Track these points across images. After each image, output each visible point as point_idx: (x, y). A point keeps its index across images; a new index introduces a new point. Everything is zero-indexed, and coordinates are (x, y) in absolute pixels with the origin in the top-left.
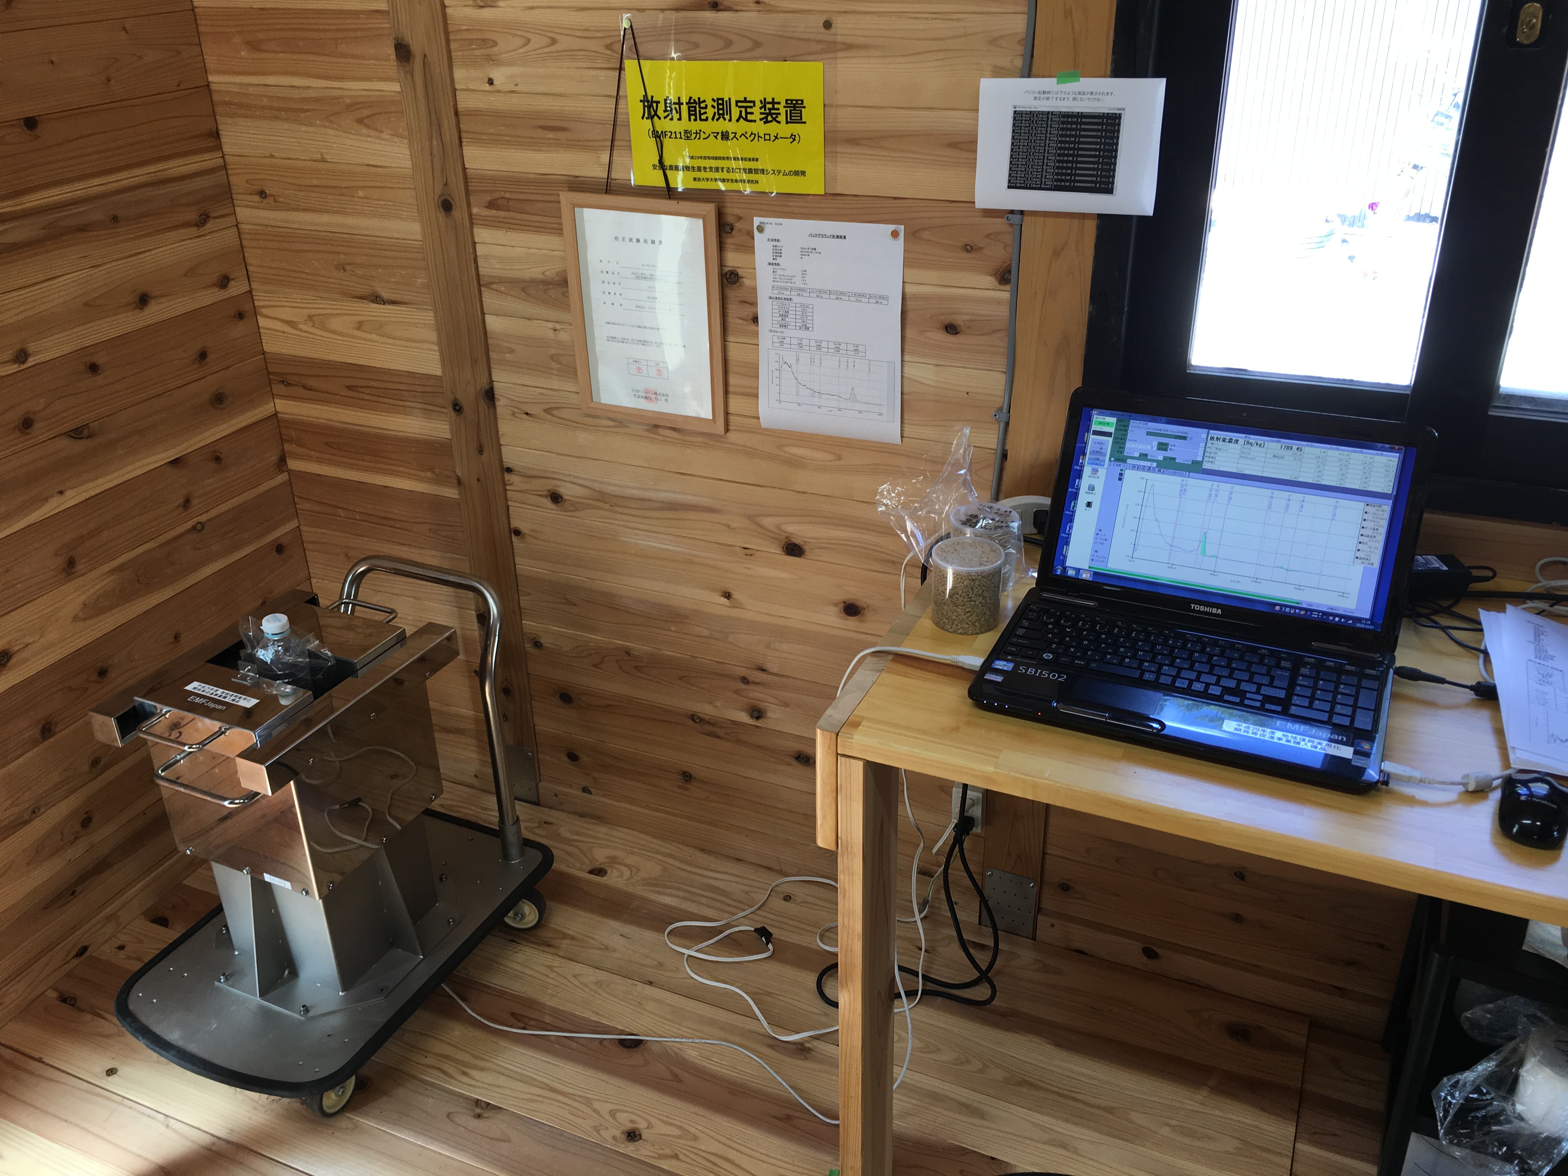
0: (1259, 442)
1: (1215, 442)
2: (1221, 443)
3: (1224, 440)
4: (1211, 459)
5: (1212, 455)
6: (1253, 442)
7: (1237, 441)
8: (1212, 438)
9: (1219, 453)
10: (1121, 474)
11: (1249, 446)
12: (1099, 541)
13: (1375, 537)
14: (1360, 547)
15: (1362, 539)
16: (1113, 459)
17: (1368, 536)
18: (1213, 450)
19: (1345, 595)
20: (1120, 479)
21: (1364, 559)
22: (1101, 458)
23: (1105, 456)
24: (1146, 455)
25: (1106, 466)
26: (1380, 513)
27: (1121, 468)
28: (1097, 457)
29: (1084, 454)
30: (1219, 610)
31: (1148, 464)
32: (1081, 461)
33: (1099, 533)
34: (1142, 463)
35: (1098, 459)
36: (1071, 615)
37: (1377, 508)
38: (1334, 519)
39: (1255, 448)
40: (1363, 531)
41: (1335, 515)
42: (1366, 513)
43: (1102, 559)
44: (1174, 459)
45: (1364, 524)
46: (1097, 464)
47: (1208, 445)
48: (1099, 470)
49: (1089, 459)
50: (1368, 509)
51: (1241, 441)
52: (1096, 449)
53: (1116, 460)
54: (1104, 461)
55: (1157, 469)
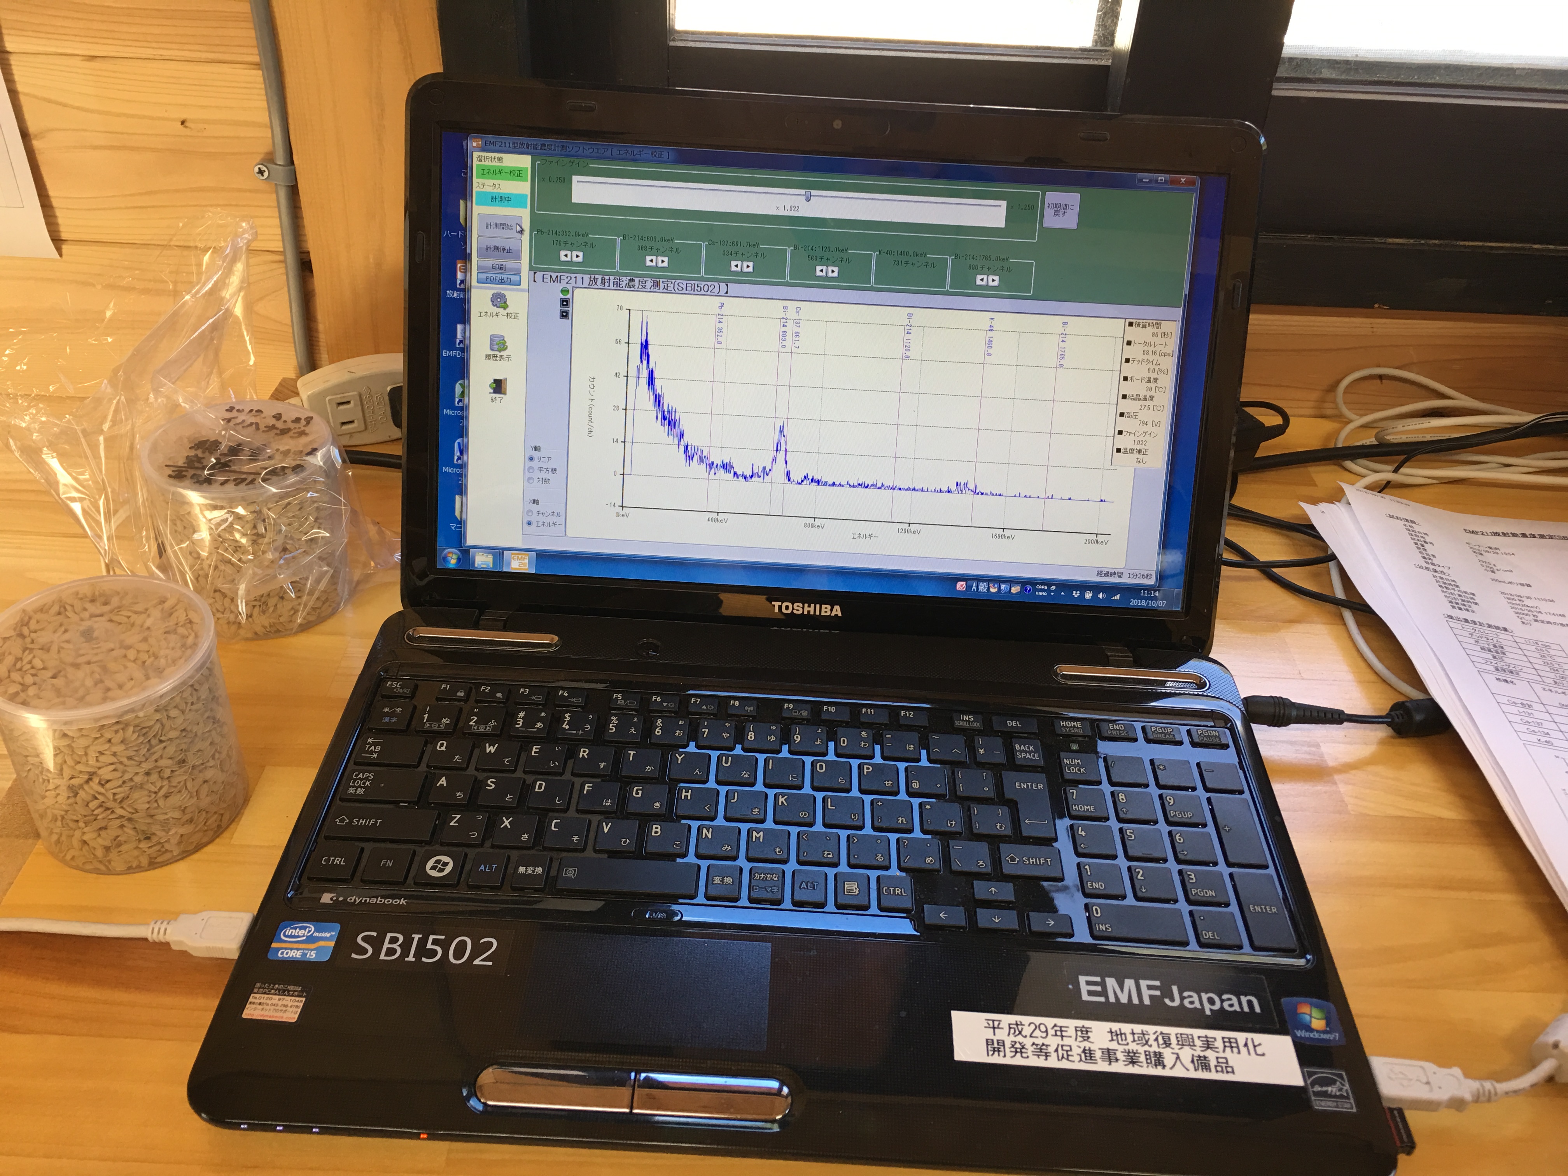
10: (565, 302)
12: (537, 474)
13: (1152, 397)
14: (1123, 423)
15: (1126, 406)
16: (538, 266)
17: (1138, 398)
19: (1101, 538)
20: (564, 315)
21: (1132, 450)
22: (509, 264)
23: (518, 257)
25: (524, 284)
26: (1158, 340)
27: (563, 284)
28: (498, 262)
29: (466, 257)
30: (837, 607)
32: (460, 276)
33: (535, 454)
35: (502, 268)
36: (493, 693)
37: (1150, 330)
38: (1061, 366)
40: (1127, 388)
41: (1062, 356)
42: (1129, 343)
43: (551, 520)
45: (1129, 370)
46: (502, 282)
48: (508, 294)
49: (480, 269)
50: (1133, 333)
52: (493, 243)
53: (548, 267)
54: (518, 272)
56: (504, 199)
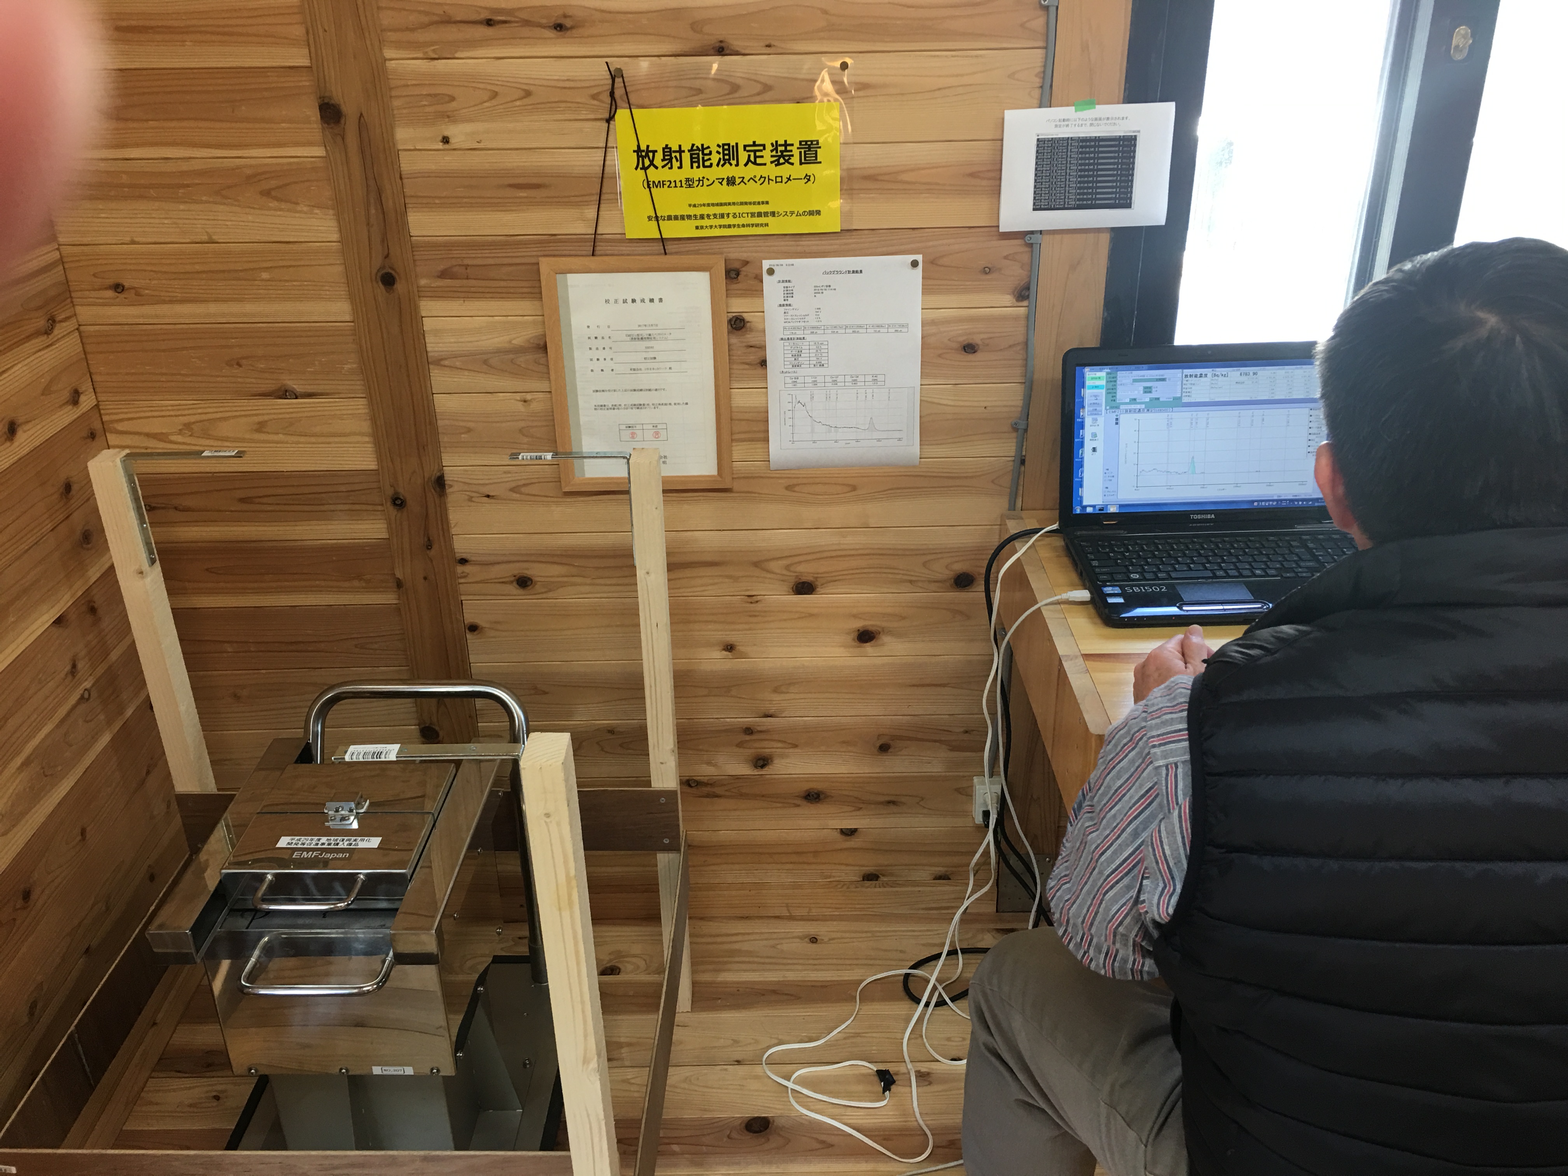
0: (1223, 373)
1: (1189, 378)
2: (1194, 378)
3: (1196, 376)
4: (1188, 394)
5: (1188, 390)
6: (1219, 373)
7: (1206, 375)
8: (1186, 376)
9: (1193, 387)
10: (1117, 419)
11: (1216, 378)
12: (1108, 478)
14: (1310, 443)
15: (1311, 436)
16: (1108, 408)
17: (1315, 434)
18: (1189, 386)
19: (1304, 483)
20: (1117, 424)
23: (1101, 406)
24: (1135, 399)
25: (1103, 414)
27: (1116, 413)
28: (1095, 408)
29: (1083, 407)
30: (1213, 515)
31: (1138, 406)
32: (1081, 414)
33: (1107, 471)
34: (1133, 407)
35: (1096, 410)
38: (1288, 426)
39: (1221, 378)
40: (1310, 430)
41: (1288, 422)
42: (1308, 415)
44: (1158, 399)
45: (1311, 425)
46: (1096, 414)
47: (1185, 382)
48: (1097, 418)
49: (1088, 411)
50: (1308, 412)
51: (1209, 375)
52: (1092, 402)
53: (1112, 408)
54: (1101, 411)
55: (1146, 410)
56: (1096, 387)
